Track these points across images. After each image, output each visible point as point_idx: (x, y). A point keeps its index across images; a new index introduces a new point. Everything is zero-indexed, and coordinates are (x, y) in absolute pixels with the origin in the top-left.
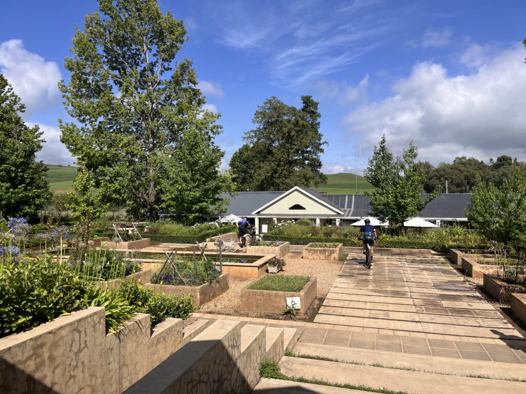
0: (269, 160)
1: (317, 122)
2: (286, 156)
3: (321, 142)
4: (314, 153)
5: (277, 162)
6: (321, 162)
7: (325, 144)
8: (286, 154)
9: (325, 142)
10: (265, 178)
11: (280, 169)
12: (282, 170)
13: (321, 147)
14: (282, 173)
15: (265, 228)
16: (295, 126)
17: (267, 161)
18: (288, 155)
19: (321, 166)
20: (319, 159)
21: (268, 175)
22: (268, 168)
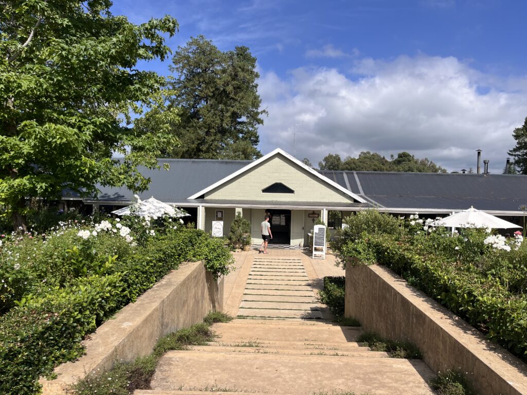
0: (193, 126)
1: (254, 84)
2: (219, 122)
3: (260, 110)
4: (250, 123)
5: (205, 128)
6: (258, 137)
7: (264, 114)
8: (218, 118)
9: (264, 111)
10: (188, 150)
11: (209, 139)
12: (212, 141)
13: (260, 116)
14: (211, 145)
15: (218, 228)
16: (233, 79)
17: (189, 127)
18: (222, 120)
19: (258, 142)
20: (256, 133)
21: (193, 146)
22: (192, 136)
